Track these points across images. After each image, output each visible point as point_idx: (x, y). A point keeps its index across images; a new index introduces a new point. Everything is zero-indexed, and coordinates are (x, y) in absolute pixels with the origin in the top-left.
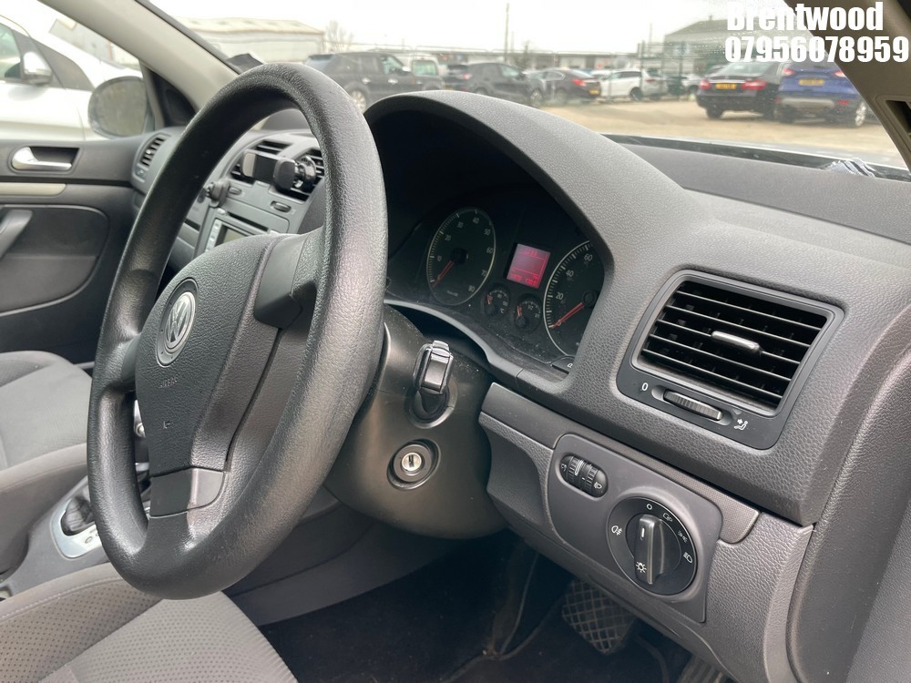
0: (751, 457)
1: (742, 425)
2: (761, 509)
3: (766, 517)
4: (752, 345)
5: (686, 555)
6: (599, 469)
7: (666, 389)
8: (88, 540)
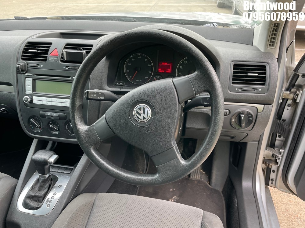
0: (263, 96)
1: (260, 90)
2: (264, 104)
3: (266, 105)
4: (257, 75)
5: (250, 119)
6: (227, 109)
7: (241, 88)
8: (48, 206)
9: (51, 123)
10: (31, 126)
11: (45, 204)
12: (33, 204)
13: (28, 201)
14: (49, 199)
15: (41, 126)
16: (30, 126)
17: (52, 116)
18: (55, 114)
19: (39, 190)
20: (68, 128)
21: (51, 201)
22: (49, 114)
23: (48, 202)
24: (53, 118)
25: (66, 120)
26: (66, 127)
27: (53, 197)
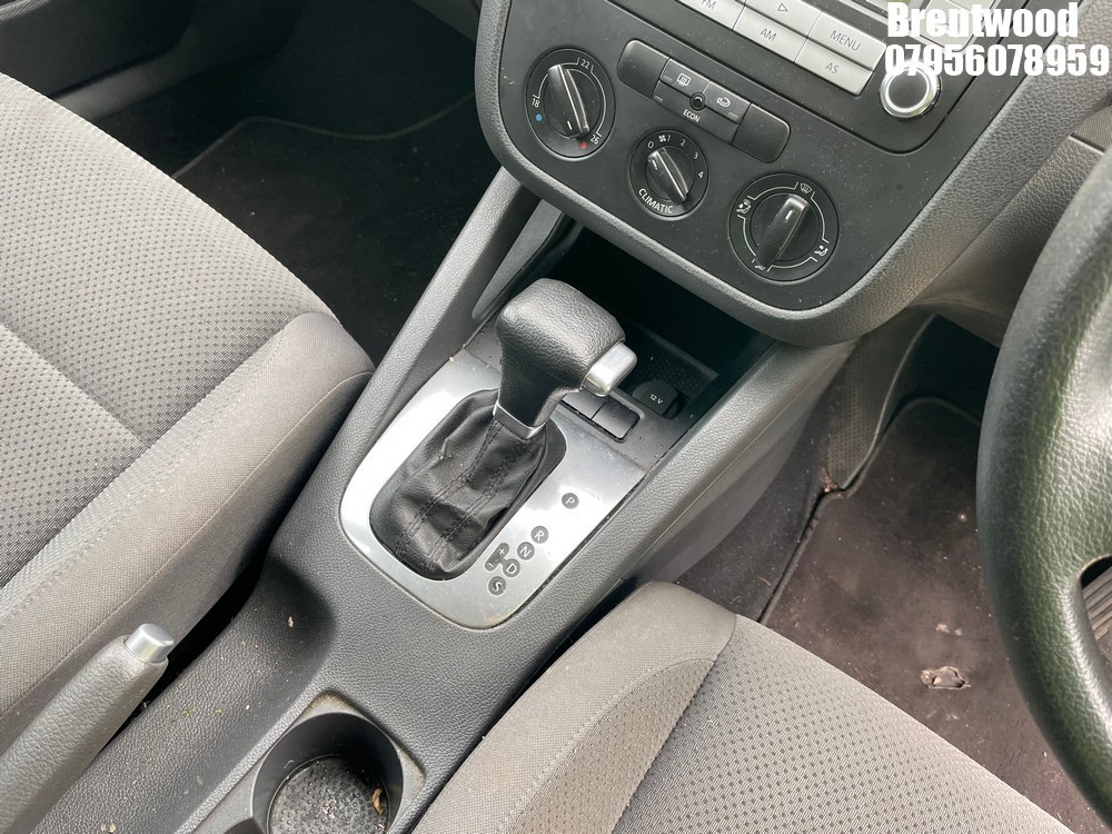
8: (496, 585)
9: (662, 138)
10: (537, 104)
11: (479, 571)
12: (425, 540)
13: (407, 517)
14: (504, 546)
15: (593, 128)
16: (529, 100)
17: (697, 105)
18: (725, 100)
19: (474, 482)
20: (750, 214)
21: (513, 568)
22: (684, 80)
23: (500, 566)
24: (697, 119)
25: (767, 167)
26: (744, 207)
27: (527, 550)
